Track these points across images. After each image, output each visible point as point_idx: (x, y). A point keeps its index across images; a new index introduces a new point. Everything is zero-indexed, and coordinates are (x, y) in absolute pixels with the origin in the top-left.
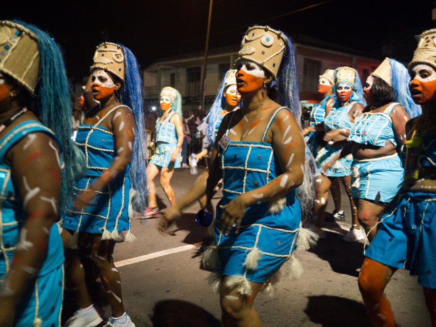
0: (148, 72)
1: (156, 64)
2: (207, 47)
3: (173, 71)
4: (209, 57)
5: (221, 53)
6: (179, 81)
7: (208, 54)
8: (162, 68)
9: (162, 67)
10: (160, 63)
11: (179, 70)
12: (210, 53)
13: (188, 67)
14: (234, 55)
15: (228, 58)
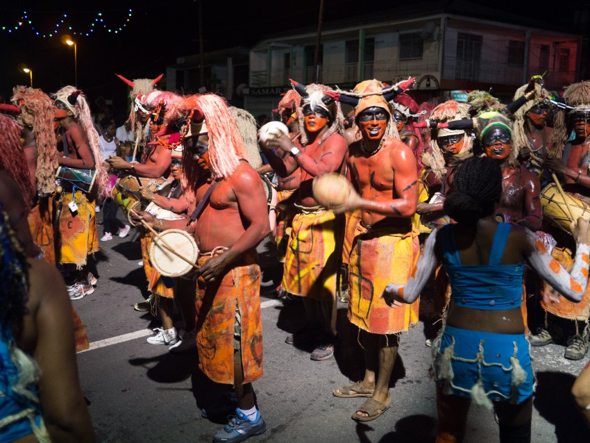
0: (255, 52)
2: (320, 22)
3: (287, 51)
5: (347, 26)
6: (295, 64)
8: (273, 47)
9: (273, 44)
10: (269, 41)
11: (295, 49)
12: (325, 28)
13: (307, 44)
14: (364, 29)
15: (356, 33)
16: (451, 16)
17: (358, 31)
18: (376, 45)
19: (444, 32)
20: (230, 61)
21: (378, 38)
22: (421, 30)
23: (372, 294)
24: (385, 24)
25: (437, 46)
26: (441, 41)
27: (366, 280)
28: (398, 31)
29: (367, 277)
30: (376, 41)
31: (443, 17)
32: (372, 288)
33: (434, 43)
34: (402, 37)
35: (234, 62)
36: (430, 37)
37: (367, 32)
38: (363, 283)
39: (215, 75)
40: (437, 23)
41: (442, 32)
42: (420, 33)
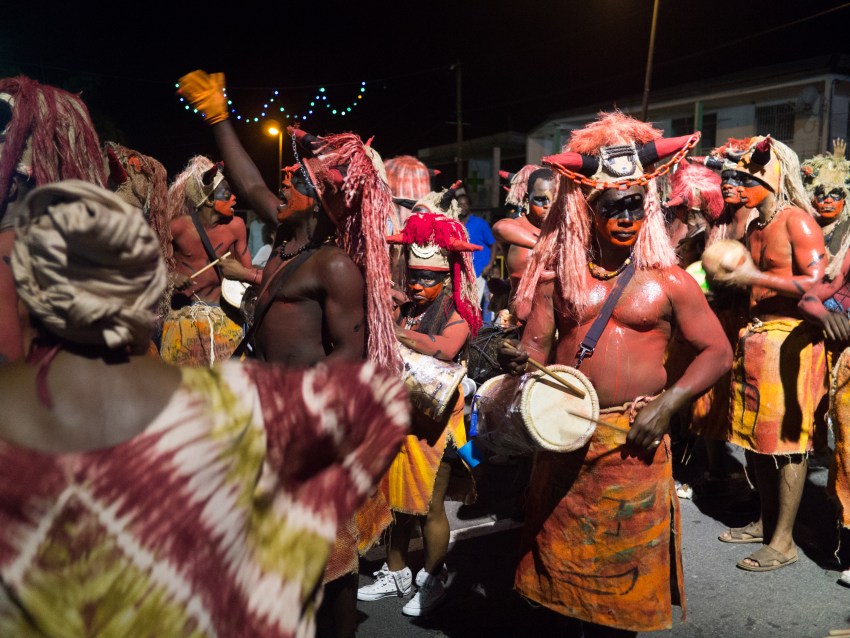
0: (533, 138)
1: (550, 124)
2: (647, 89)
4: (651, 107)
5: (677, 98)
7: (649, 103)
8: (562, 130)
9: (560, 127)
10: (557, 122)
12: (653, 99)
14: (701, 102)
15: (691, 108)
16: (841, 78)
17: (694, 104)
18: (718, 125)
19: (831, 102)
20: (497, 152)
21: (722, 114)
22: (795, 100)
23: (758, 404)
24: (736, 93)
25: (818, 124)
26: (826, 115)
27: (752, 387)
28: (753, 103)
29: (752, 383)
30: (718, 118)
31: (828, 80)
32: (759, 396)
33: (812, 119)
34: (759, 112)
35: (503, 153)
36: (807, 110)
37: (706, 106)
38: (747, 391)
39: (475, 173)
40: (820, 87)
41: (827, 102)
42: (794, 104)
